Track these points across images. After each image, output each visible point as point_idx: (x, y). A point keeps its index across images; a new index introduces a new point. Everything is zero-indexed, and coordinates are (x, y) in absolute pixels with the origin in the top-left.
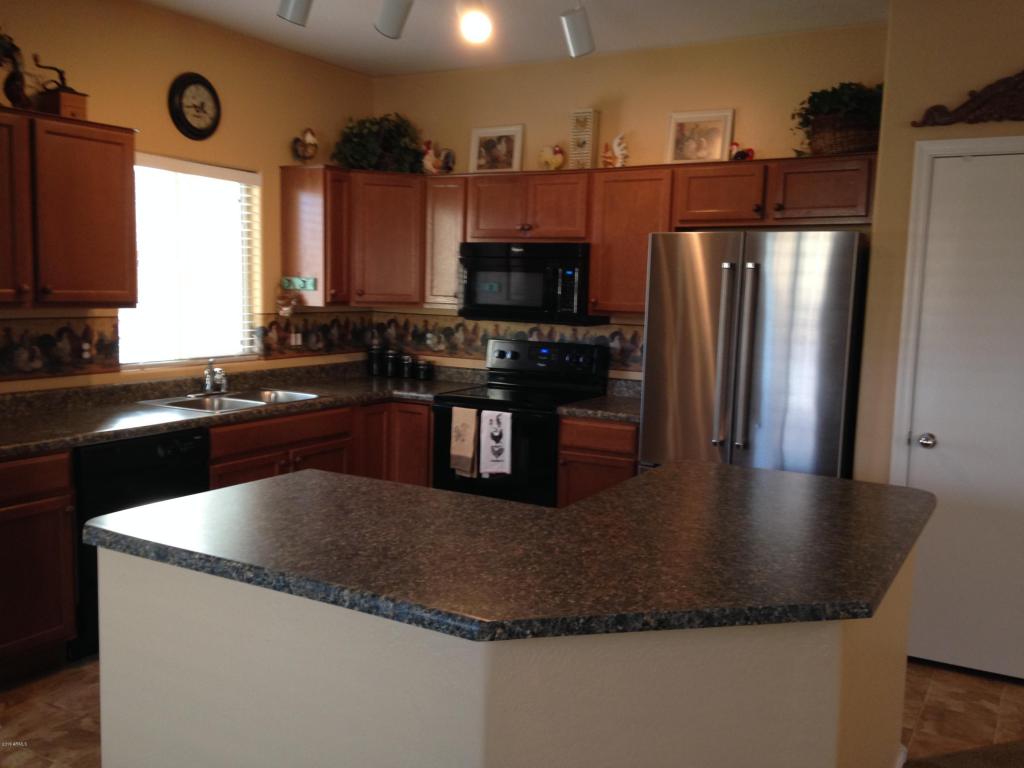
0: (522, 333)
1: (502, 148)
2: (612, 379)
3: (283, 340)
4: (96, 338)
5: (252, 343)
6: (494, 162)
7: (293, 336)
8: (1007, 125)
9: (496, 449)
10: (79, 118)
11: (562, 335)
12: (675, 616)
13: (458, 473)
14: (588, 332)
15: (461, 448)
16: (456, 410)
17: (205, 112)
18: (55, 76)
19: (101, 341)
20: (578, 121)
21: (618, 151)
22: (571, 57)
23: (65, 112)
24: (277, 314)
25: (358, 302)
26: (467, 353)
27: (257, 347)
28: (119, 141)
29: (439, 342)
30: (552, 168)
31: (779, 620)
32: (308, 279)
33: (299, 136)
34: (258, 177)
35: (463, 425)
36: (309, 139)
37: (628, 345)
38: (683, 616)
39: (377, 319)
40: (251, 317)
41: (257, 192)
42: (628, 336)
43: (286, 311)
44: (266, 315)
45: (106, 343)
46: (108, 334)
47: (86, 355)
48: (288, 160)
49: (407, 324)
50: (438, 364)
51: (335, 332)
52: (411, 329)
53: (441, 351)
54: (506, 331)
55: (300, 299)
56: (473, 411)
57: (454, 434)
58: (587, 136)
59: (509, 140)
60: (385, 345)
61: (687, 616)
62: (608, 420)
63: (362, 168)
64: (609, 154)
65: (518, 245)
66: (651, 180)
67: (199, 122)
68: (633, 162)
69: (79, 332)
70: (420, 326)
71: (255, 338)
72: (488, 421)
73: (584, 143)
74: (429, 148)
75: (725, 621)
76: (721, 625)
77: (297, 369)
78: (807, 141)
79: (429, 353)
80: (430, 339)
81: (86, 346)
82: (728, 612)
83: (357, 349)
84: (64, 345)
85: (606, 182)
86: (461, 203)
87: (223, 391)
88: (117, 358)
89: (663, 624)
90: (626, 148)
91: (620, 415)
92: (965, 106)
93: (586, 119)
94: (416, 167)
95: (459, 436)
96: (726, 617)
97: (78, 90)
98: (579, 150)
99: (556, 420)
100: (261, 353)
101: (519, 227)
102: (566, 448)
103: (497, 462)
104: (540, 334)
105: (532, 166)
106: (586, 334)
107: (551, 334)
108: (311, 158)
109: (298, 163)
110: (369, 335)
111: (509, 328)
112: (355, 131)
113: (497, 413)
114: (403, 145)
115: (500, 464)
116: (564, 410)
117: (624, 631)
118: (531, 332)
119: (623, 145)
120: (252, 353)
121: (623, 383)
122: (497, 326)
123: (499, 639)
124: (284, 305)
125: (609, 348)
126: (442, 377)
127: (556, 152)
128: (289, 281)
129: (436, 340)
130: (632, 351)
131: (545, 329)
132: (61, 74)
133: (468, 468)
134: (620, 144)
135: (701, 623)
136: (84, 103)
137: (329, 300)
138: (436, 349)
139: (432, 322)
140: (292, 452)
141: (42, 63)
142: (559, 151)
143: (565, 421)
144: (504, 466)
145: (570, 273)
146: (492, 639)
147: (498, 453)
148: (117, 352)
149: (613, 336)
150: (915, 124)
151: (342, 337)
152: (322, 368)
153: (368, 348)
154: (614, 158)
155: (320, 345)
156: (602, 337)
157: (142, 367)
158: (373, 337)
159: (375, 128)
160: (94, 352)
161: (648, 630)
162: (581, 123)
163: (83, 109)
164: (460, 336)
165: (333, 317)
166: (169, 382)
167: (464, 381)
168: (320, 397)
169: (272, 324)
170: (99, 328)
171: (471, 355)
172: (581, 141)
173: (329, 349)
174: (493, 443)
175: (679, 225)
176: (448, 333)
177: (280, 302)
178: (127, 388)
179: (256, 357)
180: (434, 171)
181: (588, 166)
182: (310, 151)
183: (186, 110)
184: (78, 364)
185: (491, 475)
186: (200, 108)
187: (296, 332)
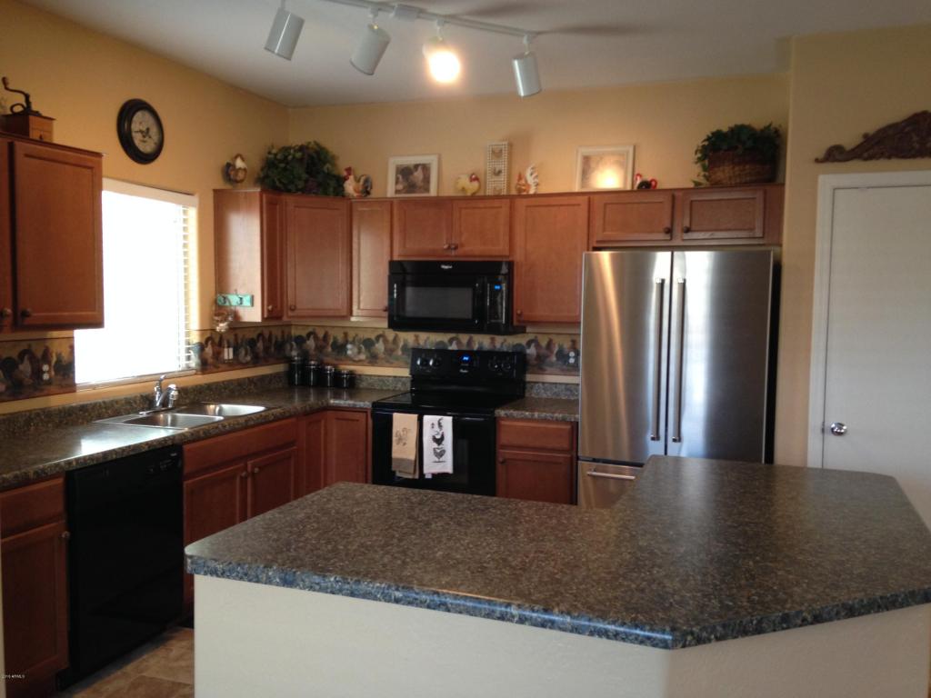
0: (442, 342)
1: (419, 175)
2: (529, 382)
3: (217, 355)
4: (54, 360)
5: (189, 358)
6: (411, 187)
7: (226, 350)
8: (895, 162)
9: (438, 451)
10: (47, 140)
11: (481, 344)
12: (827, 610)
13: (398, 474)
14: (505, 341)
15: (402, 450)
16: (396, 416)
17: (150, 137)
18: (21, 99)
19: (59, 361)
20: (493, 152)
21: (530, 180)
22: (520, 96)
23: (34, 135)
24: (214, 330)
25: (291, 317)
26: (388, 361)
27: (194, 363)
28: (90, 164)
29: (359, 352)
30: (469, 194)
31: (902, 606)
32: (245, 296)
33: (231, 162)
34: (195, 199)
35: (404, 429)
36: (239, 163)
37: (543, 351)
38: (832, 610)
39: (295, 332)
40: (188, 334)
41: (193, 213)
42: (544, 343)
43: (222, 327)
44: (202, 331)
45: (64, 364)
46: (65, 355)
47: (46, 377)
48: (220, 184)
49: (326, 336)
50: (360, 373)
51: (260, 345)
52: (331, 341)
53: (360, 361)
54: (426, 341)
55: (236, 316)
56: (415, 417)
57: (394, 439)
58: (502, 166)
59: (426, 168)
60: (305, 356)
61: (835, 610)
62: (545, 420)
63: (289, 191)
64: (523, 182)
65: (446, 263)
66: (568, 205)
67: (146, 147)
68: (544, 190)
69: (39, 354)
70: (340, 338)
71: (192, 353)
72: (430, 426)
73: (500, 172)
74: (350, 174)
75: (862, 611)
76: (860, 614)
77: (230, 382)
78: (703, 173)
79: (351, 362)
80: (351, 351)
81: (45, 368)
82: (865, 602)
83: (278, 361)
84: (25, 367)
85: (527, 206)
86: (387, 225)
87: (170, 406)
88: (73, 378)
89: (818, 619)
90: (536, 177)
91: (556, 415)
92: (858, 147)
93: (501, 151)
94: (339, 191)
95: (400, 439)
96: (863, 607)
97: (44, 114)
98: (496, 178)
99: (494, 423)
100: (198, 368)
101: (446, 247)
102: (504, 447)
103: (439, 462)
104: (459, 343)
105: (448, 191)
106: (503, 343)
107: (470, 342)
108: (242, 181)
109: (228, 187)
110: (288, 347)
111: (428, 338)
112: (279, 157)
113: (439, 417)
114: (326, 171)
115: (442, 464)
116: (501, 413)
117: (788, 628)
118: (451, 341)
119: (534, 175)
120: (189, 368)
121: (541, 385)
122: (417, 337)
123: (690, 645)
124: (222, 321)
125: (525, 355)
126: (363, 385)
127: (472, 180)
128: (225, 298)
129: (356, 350)
130: (548, 356)
131: (464, 338)
132: (27, 97)
133: (412, 471)
134: (531, 174)
135: (846, 614)
136: (51, 126)
137: (265, 316)
138: (357, 359)
139: (351, 334)
140: (250, 463)
141: (10, 87)
142: (474, 178)
143: (503, 423)
144: (447, 466)
145: (497, 287)
146: (684, 646)
147: (440, 454)
148: (73, 372)
149: (529, 344)
150: (817, 161)
151: (266, 349)
152: (250, 380)
153: (289, 360)
154: (529, 186)
155: (249, 358)
156: (519, 345)
157: (94, 387)
158: (291, 350)
159: (298, 155)
160: (53, 373)
161: (806, 625)
162: (497, 154)
163: (50, 132)
164: (380, 347)
165: (258, 332)
166: (121, 400)
167: (385, 388)
168: (268, 409)
169: (207, 341)
170: (56, 348)
171: (392, 363)
172: (497, 170)
173: (257, 361)
174: (435, 445)
175: (596, 245)
176: (368, 344)
177: (216, 318)
178: (83, 408)
179: (194, 371)
180: (355, 195)
181: (504, 192)
182: (241, 176)
183: (134, 134)
184: (37, 386)
185: (433, 475)
186: (146, 133)
187: (229, 347)
